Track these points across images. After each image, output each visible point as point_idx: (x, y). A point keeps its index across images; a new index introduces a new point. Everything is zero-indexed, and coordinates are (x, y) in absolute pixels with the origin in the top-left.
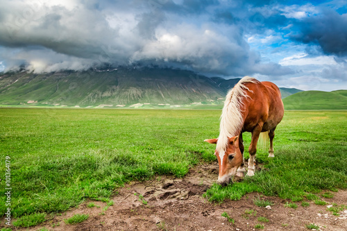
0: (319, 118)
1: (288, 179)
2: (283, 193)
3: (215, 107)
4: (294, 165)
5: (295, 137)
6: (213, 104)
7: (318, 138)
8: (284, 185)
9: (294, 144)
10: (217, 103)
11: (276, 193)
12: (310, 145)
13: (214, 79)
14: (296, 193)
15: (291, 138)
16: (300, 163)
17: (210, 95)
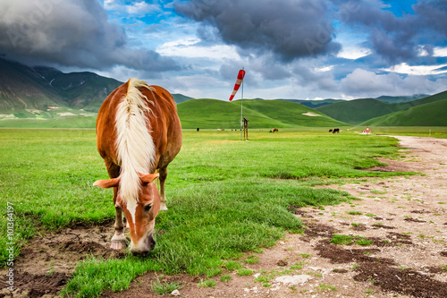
0: (217, 142)
1: (197, 243)
2: (193, 266)
3: (44, 124)
4: (201, 220)
5: (191, 175)
6: (39, 118)
7: (223, 176)
8: (194, 253)
9: (192, 186)
10: (47, 117)
11: (183, 268)
12: (216, 185)
13: (40, 70)
14: (211, 263)
15: (187, 175)
16: (207, 216)
17: (33, 102)
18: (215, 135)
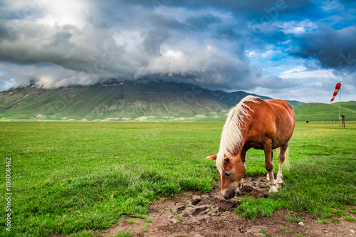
0: (322, 130)
1: (314, 195)
2: (312, 209)
3: (218, 119)
4: (316, 181)
5: (306, 151)
6: (216, 116)
7: (329, 152)
8: (312, 201)
9: (307, 158)
10: (219, 116)
11: (305, 209)
12: (324, 159)
13: (217, 92)
14: (325, 209)
15: (302, 151)
16: (319, 178)
17: (213, 108)
18: (320, 125)
